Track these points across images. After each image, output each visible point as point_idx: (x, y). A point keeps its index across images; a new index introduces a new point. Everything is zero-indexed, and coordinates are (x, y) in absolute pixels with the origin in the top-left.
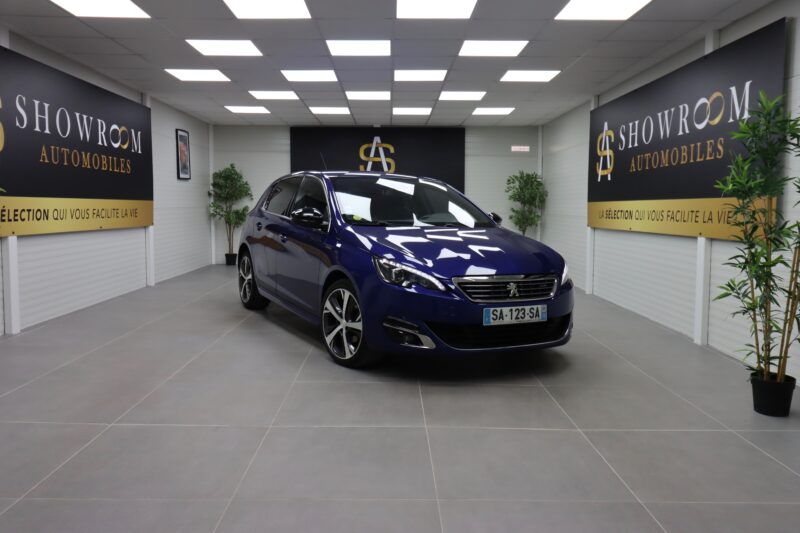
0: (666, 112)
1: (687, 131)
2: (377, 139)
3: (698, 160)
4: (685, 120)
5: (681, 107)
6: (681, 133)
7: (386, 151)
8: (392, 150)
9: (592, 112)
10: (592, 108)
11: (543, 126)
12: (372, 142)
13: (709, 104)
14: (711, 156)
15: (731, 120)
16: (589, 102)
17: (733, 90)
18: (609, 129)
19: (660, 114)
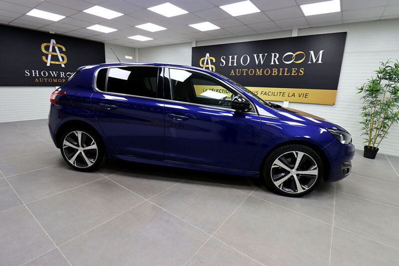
0: (261, 55)
1: (277, 63)
2: (53, 41)
3: (285, 74)
4: (276, 59)
5: (273, 54)
6: (272, 63)
7: (60, 49)
8: (64, 49)
9: (193, 48)
10: (194, 46)
11: (138, 49)
12: (50, 42)
13: (294, 55)
14: (294, 73)
15: (310, 62)
16: (191, 43)
17: (312, 52)
18: (210, 56)
19: (255, 55)
